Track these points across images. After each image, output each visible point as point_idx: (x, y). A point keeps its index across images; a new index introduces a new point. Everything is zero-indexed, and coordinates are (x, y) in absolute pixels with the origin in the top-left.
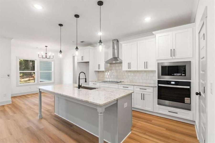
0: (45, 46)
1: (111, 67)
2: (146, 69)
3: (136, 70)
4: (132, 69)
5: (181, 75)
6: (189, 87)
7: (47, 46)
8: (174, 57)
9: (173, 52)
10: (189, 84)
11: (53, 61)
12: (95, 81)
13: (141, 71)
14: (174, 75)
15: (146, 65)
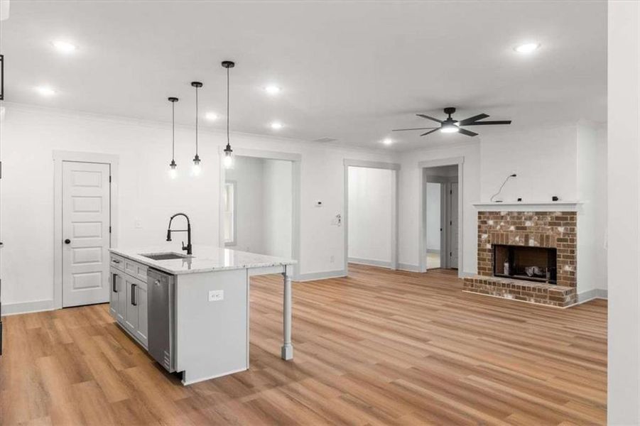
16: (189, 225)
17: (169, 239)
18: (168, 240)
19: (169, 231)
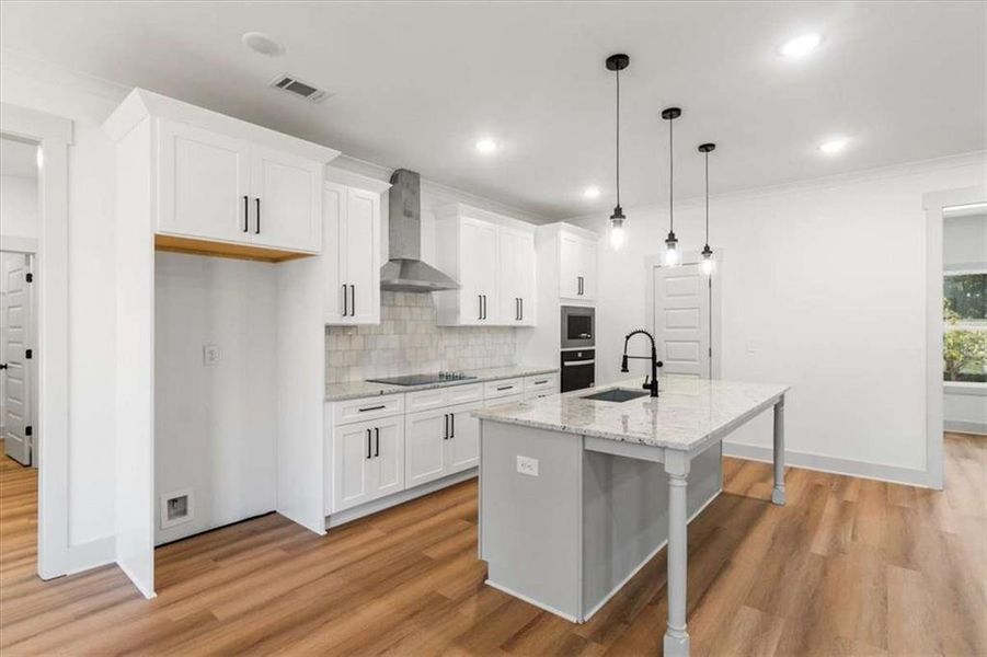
4: (490, 320)
5: (587, 338)
9: (581, 286)
10: (590, 355)
14: (581, 338)
15: (519, 307)
16: (654, 349)
17: (625, 368)
18: (623, 371)
19: (625, 358)
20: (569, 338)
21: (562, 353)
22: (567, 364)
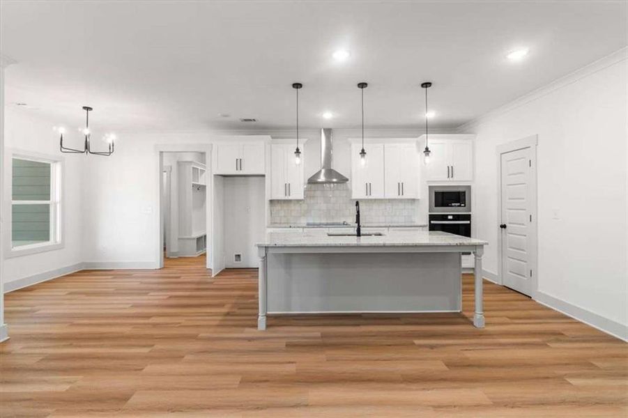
0: (84, 108)
1: (311, 191)
2: (401, 197)
3: (383, 197)
4: (374, 196)
5: (460, 206)
6: (469, 222)
7: (91, 109)
8: (451, 179)
9: (450, 172)
10: (468, 217)
11: (56, 162)
12: (289, 226)
13: (390, 200)
14: (451, 206)
15: (401, 188)
20: (436, 206)
21: (430, 215)
22: (432, 222)
